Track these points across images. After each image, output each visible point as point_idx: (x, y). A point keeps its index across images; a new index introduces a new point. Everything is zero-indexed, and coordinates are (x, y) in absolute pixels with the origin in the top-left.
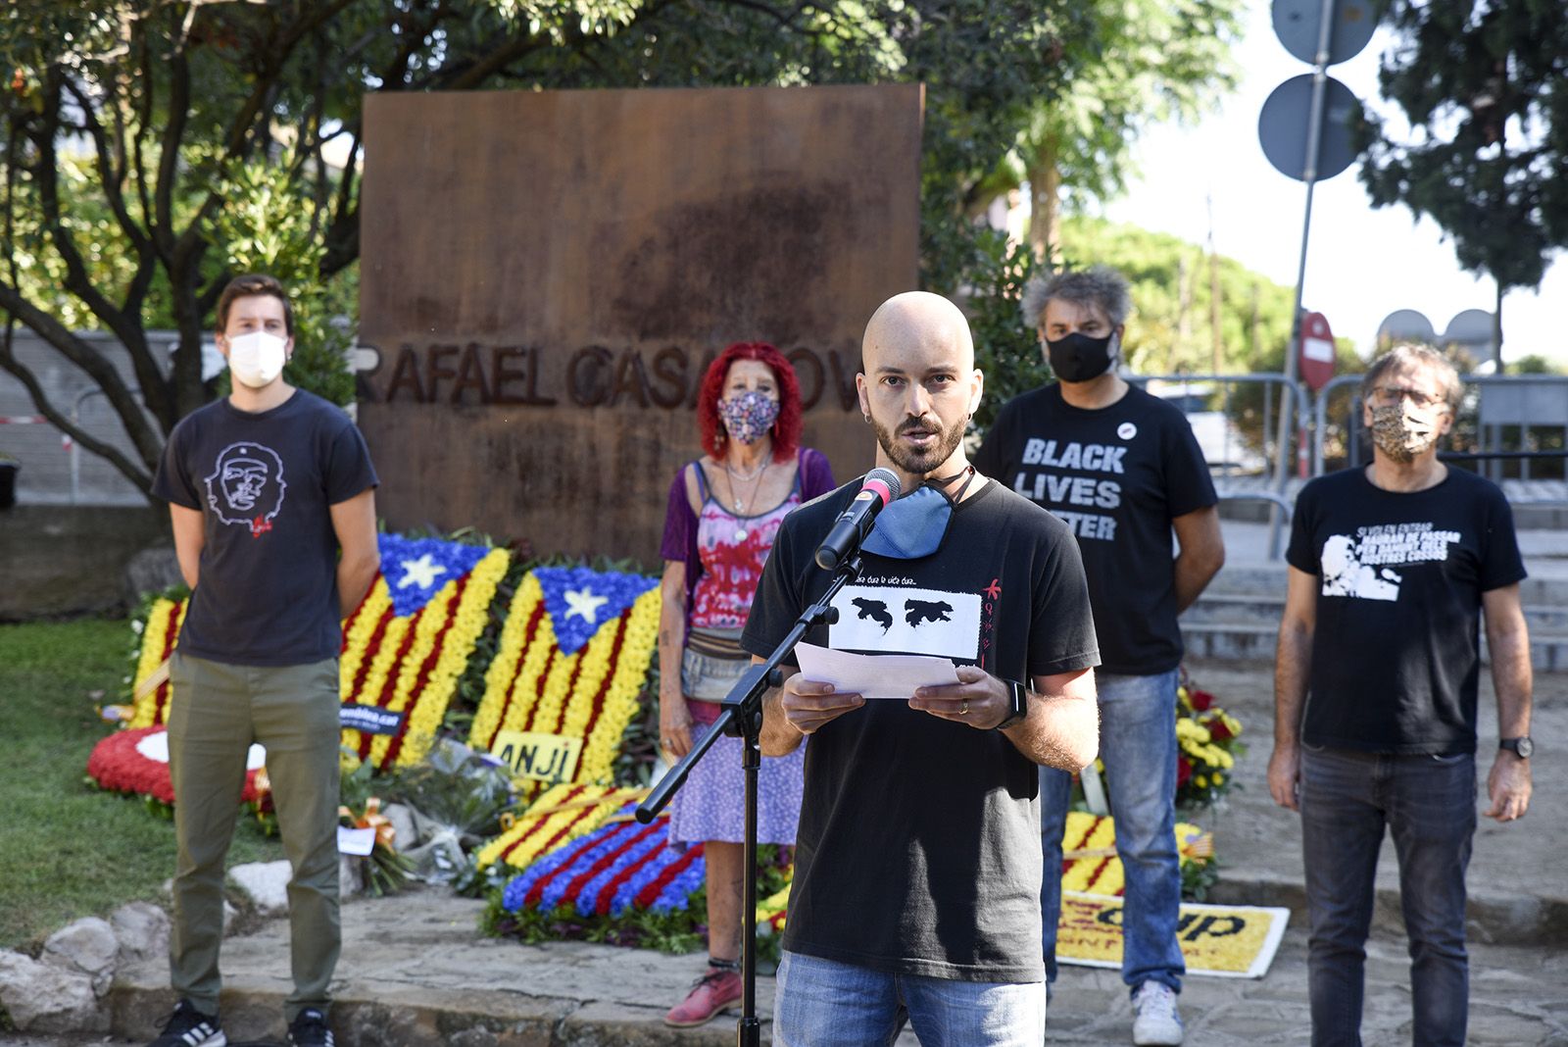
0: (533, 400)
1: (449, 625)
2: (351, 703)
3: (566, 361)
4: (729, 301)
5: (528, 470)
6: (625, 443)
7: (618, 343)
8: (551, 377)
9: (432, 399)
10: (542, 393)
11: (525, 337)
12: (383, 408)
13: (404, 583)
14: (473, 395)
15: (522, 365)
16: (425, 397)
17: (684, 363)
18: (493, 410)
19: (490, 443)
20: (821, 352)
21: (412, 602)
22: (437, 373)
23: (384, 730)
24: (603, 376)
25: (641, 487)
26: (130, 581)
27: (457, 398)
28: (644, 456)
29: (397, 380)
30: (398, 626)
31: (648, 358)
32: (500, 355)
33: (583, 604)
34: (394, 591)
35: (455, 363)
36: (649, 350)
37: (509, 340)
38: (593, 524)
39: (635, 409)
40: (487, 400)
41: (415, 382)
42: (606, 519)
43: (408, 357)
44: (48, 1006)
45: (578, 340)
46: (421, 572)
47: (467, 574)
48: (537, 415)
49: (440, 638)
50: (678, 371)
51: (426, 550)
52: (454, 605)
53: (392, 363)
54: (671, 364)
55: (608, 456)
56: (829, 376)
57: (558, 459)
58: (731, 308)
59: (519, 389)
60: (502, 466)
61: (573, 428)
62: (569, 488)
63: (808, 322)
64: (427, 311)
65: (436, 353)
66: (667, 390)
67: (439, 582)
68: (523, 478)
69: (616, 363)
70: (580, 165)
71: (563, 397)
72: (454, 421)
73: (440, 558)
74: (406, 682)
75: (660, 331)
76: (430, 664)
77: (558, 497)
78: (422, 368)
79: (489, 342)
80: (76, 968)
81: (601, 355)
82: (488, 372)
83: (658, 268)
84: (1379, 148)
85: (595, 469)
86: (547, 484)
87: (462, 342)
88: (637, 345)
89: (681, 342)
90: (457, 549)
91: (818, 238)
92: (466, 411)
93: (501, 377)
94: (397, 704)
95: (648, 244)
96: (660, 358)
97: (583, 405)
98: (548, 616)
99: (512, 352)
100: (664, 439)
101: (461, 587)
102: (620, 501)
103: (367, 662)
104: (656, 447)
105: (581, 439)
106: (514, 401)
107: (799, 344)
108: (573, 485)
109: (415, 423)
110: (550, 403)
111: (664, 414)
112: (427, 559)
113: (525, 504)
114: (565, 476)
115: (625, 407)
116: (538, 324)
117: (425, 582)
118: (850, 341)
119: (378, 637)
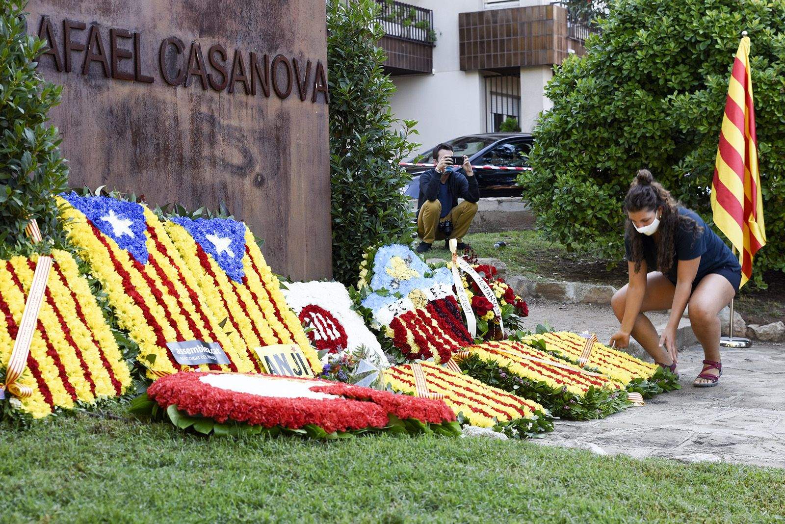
0: (137, 77)
3: (157, 46)
4: (245, 15)
5: (138, 138)
6: (196, 117)
7: (188, 37)
8: (147, 59)
9: (67, 69)
10: (143, 71)
11: (127, 23)
14: (96, 68)
15: (128, 46)
16: (61, 66)
17: (224, 58)
18: (111, 83)
19: (111, 112)
20: (289, 58)
21: (137, 249)
22: (69, 46)
24: (181, 61)
25: (206, 152)
27: (84, 70)
28: (206, 128)
30: (151, 272)
31: (205, 51)
32: (113, 34)
33: (222, 244)
35: (82, 38)
36: (206, 44)
37: (120, 23)
38: (180, 181)
39: (199, 90)
40: (105, 73)
41: (53, 53)
42: (187, 177)
43: (46, 28)
45: (166, 30)
46: (118, 224)
48: (141, 90)
50: (222, 64)
51: (104, 204)
52: (161, 248)
54: (217, 57)
55: (186, 126)
56: (294, 77)
57: (156, 129)
58: (246, 20)
59: (127, 67)
60: (121, 134)
61: (164, 102)
62: (164, 151)
63: (283, 36)
65: (68, 27)
66: (216, 78)
67: (137, 232)
68: (135, 143)
69: (186, 52)
71: (157, 78)
72: (85, 91)
73: (123, 211)
75: (210, 31)
77: (158, 160)
78: (58, 40)
79: (106, 23)
81: (177, 46)
82: (106, 48)
85: (179, 137)
86: (150, 150)
87: (87, 20)
89: (222, 42)
92: (93, 83)
93: (115, 54)
94: (206, 337)
97: (169, 84)
98: (209, 255)
99: (124, 35)
100: (216, 115)
101: (154, 236)
102: (195, 163)
104: (212, 121)
105: (169, 112)
106: (130, 77)
107: (279, 52)
108: (166, 147)
110: (149, 81)
111: (216, 96)
112: (111, 212)
114: (161, 142)
115: (194, 88)
116: (138, 12)
117: (132, 235)
118: (301, 53)
119: (151, 283)
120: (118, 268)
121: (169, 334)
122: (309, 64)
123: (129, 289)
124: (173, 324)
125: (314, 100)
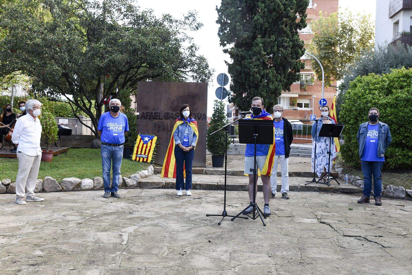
1: (151, 145)
2: (141, 154)
3: (164, 114)
5: (159, 127)
7: (170, 112)
8: (162, 116)
9: (147, 118)
10: (161, 118)
11: (158, 111)
12: (140, 120)
13: (145, 140)
14: (152, 118)
15: (158, 114)
16: (145, 118)
19: (154, 124)
20: (196, 113)
21: (146, 142)
22: (147, 115)
23: (145, 157)
24: (169, 116)
26: (93, 143)
27: (150, 118)
29: (142, 116)
30: (145, 145)
31: (174, 114)
32: (155, 113)
34: (144, 141)
35: (149, 114)
36: (174, 113)
37: (157, 112)
39: (172, 120)
40: (153, 119)
41: (144, 116)
43: (143, 113)
44: (132, 184)
45: (165, 112)
46: (147, 139)
47: (152, 139)
48: (160, 120)
49: (150, 147)
51: (147, 136)
52: (151, 143)
53: (141, 114)
55: (169, 125)
56: (197, 116)
57: (163, 126)
59: (158, 117)
60: (156, 127)
63: (194, 110)
64: (146, 108)
65: (147, 113)
67: (149, 140)
69: (170, 114)
70: (166, 91)
71: (163, 118)
72: (149, 121)
73: (148, 137)
74: (147, 152)
75: (176, 111)
76: (150, 150)
77: (163, 130)
79: (154, 112)
80: (134, 180)
81: (168, 113)
82: (154, 115)
83: (176, 103)
84: (230, 96)
86: (161, 129)
87: (150, 112)
88: (173, 112)
90: (151, 136)
91: (195, 100)
92: (151, 120)
93: (155, 116)
94: (147, 154)
95: (174, 100)
96: (176, 113)
97: (166, 119)
99: (157, 113)
101: (152, 141)
103: (142, 149)
105: (166, 123)
106: (158, 119)
108: (165, 129)
109: (144, 121)
110: (162, 119)
112: (147, 137)
113: (158, 131)
115: (171, 119)
116: (160, 110)
117: (147, 140)
118: (199, 112)
119: (143, 146)
120: (139, 145)
121: (139, 153)
122: (201, 114)
123: (138, 147)
124: (141, 152)
125: (202, 120)
